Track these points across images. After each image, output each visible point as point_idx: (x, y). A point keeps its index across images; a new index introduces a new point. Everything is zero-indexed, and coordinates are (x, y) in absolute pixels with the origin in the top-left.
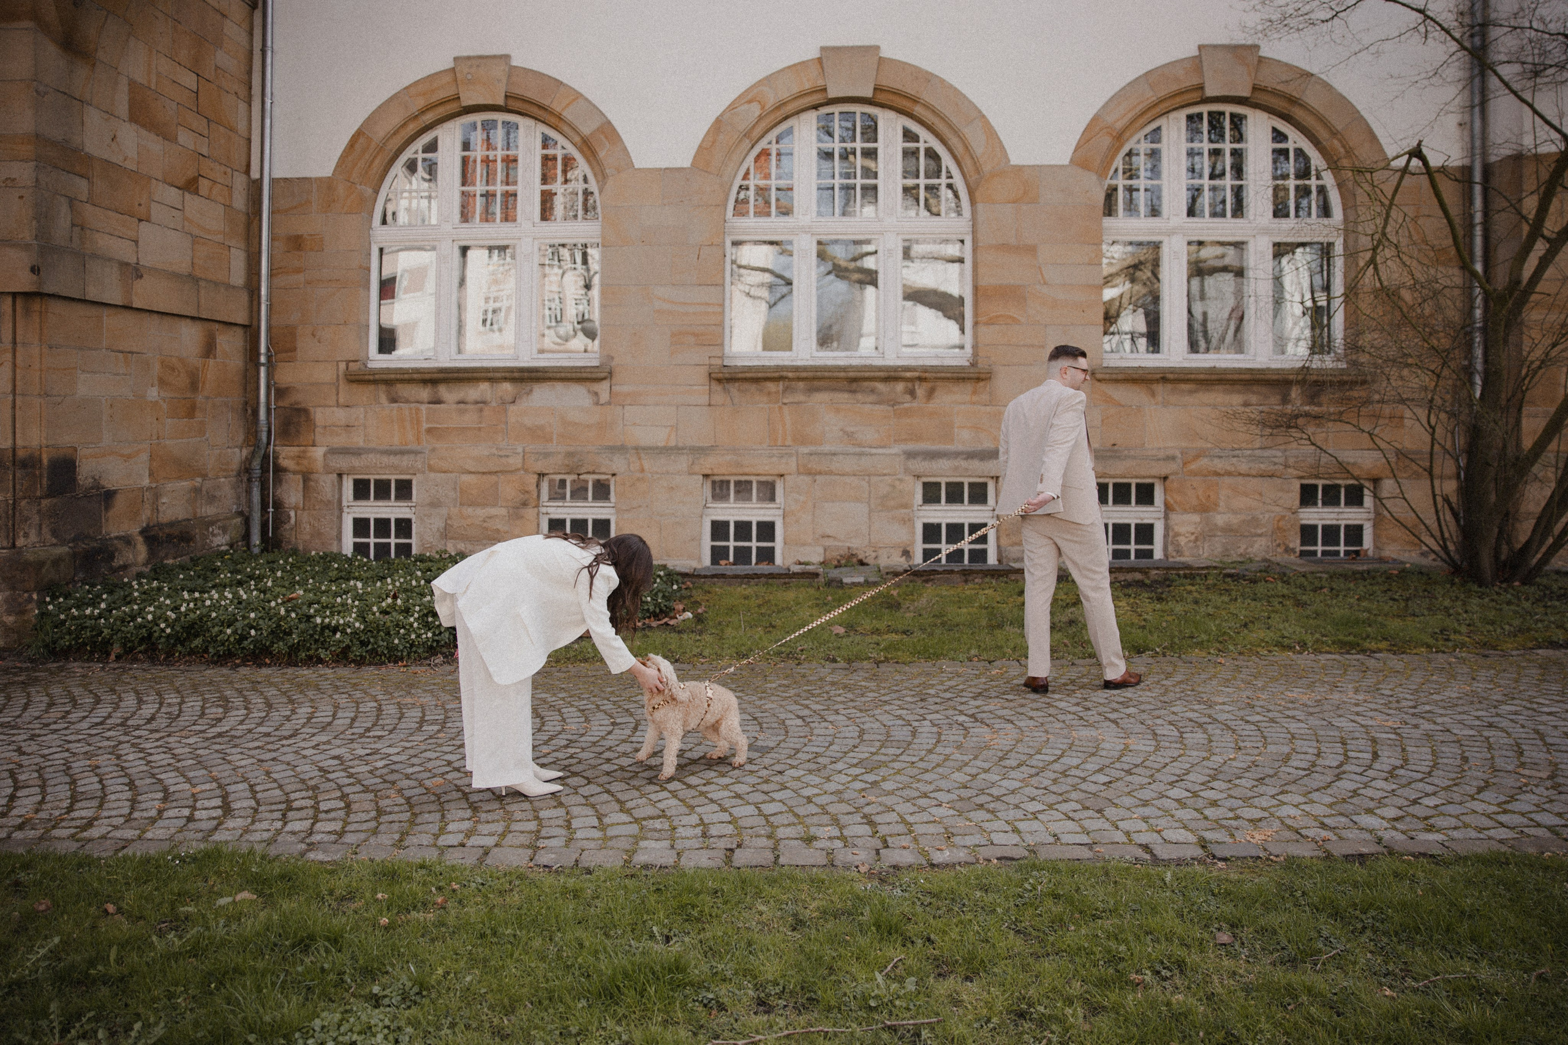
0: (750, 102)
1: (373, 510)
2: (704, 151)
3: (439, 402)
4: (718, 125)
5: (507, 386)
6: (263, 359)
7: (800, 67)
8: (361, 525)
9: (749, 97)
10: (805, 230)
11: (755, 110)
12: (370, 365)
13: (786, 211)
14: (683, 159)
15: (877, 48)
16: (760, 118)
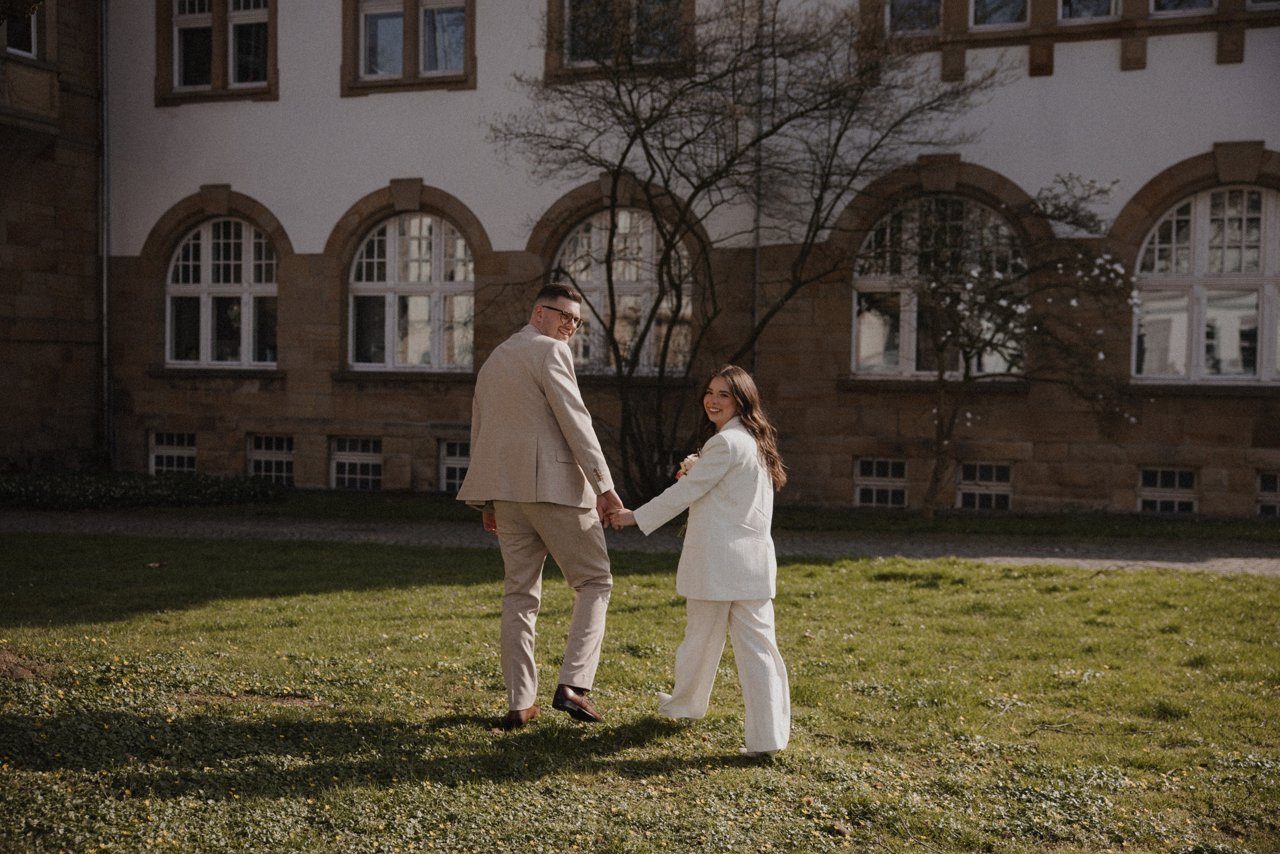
0: (353, 214)
1: (167, 451)
2: (330, 244)
3: (196, 389)
4: (338, 228)
5: (230, 382)
6: (105, 362)
7: (378, 193)
8: (159, 460)
9: (355, 209)
10: (391, 290)
11: (355, 220)
12: (168, 366)
13: (382, 277)
14: (319, 248)
15: (421, 180)
16: (360, 224)
